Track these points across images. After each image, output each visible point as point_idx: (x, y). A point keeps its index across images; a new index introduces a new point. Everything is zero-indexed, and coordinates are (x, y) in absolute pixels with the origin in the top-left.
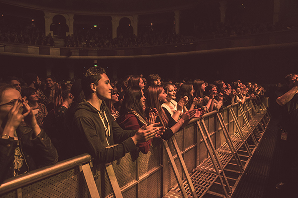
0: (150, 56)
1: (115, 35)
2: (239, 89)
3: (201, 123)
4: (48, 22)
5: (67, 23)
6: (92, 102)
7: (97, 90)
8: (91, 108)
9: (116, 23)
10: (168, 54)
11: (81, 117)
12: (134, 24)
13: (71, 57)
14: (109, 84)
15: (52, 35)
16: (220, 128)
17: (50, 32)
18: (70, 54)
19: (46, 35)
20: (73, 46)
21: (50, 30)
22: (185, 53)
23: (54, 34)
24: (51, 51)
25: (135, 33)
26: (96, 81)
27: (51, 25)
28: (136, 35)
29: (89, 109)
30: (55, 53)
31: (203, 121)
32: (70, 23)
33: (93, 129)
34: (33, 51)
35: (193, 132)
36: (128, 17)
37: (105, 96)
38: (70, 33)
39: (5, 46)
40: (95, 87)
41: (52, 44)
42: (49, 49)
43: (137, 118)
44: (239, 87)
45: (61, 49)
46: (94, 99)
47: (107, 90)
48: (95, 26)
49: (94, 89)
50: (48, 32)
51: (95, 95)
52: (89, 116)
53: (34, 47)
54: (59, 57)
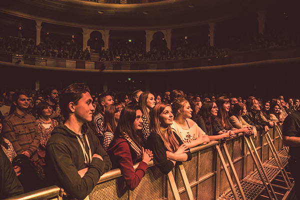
0: (183, 69)
1: (148, 49)
2: (278, 107)
3: (222, 148)
4: (86, 37)
5: (103, 38)
6: (69, 124)
7: (75, 110)
8: (68, 132)
9: (149, 36)
10: (201, 68)
11: (53, 144)
12: (168, 37)
13: (105, 71)
14: (91, 105)
15: (89, 49)
16: (249, 153)
17: (87, 47)
18: (103, 68)
19: (84, 50)
20: (107, 60)
21: (88, 45)
22: (220, 66)
23: (91, 49)
24: (86, 65)
25: (169, 46)
26: (76, 99)
27: (88, 41)
28: (169, 48)
29: (65, 133)
30: (89, 66)
31: (225, 145)
32: (106, 39)
33: (68, 157)
34: (70, 65)
35: (211, 157)
36: (162, 31)
37: (85, 118)
38: (106, 48)
39: (46, 60)
40: (74, 107)
41: (88, 58)
42: (85, 63)
43: (129, 144)
44: (278, 105)
45: (96, 63)
46: (72, 120)
47: (87, 112)
48: (130, 41)
49: (72, 109)
50: (86, 47)
51: (73, 117)
52: (64, 143)
53: (71, 61)
54: (94, 70)
